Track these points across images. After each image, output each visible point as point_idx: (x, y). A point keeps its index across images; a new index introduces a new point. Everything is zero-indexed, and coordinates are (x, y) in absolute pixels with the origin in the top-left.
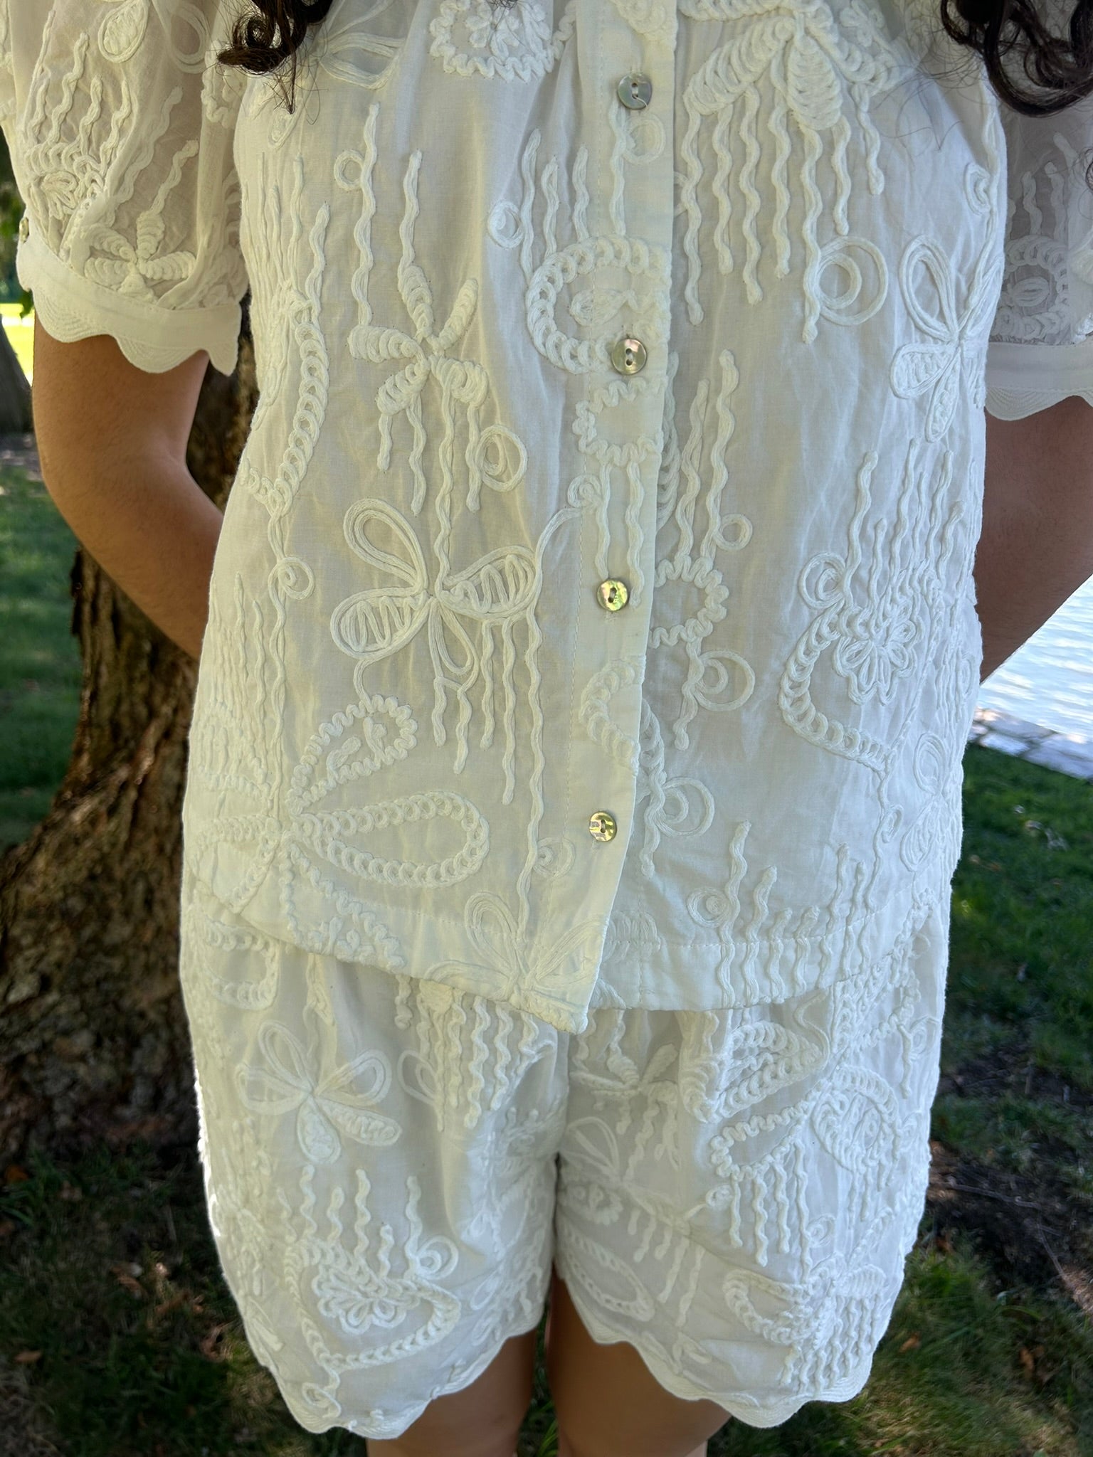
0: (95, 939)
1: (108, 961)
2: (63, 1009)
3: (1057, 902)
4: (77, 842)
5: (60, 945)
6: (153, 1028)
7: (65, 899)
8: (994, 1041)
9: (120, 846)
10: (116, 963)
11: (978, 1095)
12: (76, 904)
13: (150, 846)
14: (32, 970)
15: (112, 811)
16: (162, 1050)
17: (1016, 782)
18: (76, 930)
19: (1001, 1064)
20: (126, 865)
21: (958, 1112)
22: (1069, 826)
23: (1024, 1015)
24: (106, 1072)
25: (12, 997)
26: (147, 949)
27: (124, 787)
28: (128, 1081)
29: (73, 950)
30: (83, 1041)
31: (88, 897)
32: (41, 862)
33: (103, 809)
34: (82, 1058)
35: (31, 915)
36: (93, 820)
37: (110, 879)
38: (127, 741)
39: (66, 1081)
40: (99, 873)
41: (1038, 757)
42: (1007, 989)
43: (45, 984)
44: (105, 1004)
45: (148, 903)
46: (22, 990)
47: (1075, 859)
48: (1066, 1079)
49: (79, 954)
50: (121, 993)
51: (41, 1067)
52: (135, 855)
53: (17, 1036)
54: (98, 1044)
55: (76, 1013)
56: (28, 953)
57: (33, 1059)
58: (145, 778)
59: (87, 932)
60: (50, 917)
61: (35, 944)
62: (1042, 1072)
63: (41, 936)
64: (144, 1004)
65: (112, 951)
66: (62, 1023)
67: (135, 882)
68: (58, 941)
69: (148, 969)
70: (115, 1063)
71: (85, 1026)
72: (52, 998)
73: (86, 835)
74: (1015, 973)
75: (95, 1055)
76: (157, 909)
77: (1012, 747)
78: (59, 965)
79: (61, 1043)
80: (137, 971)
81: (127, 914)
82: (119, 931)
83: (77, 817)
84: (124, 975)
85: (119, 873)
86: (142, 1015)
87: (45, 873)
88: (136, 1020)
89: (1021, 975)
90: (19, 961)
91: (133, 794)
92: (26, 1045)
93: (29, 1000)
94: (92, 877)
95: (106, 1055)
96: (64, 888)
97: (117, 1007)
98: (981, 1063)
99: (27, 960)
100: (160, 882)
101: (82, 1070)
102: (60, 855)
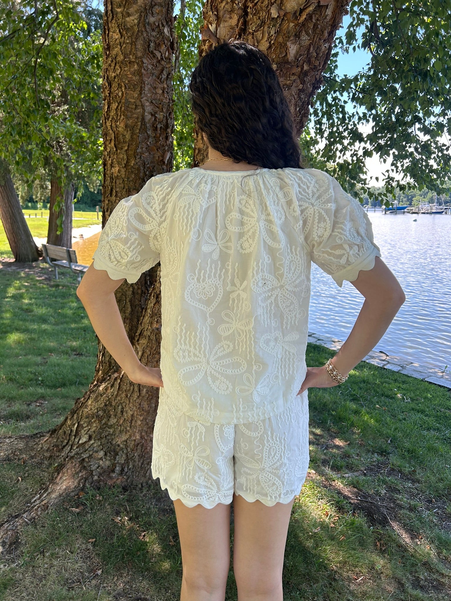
0: (105, 424)
1: (109, 430)
2: (95, 445)
3: (405, 419)
4: (101, 396)
5: (95, 426)
6: (122, 449)
7: (97, 412)
8: (378, 461)
9: (114, 396)
10: (111, 431)
11: (370, 476)
12: (101, 413)
13: (123, 395)
14: (86, 434)
15: (112, 386)
16: (124, 456)
17: (396, 380)
18: (100, 421)
19: (379, 467)
20: (116, 401)
21: (363, 480)
22: (412, 395)
23: (389, 453)
24: (108, 463)
25: (80, 442)
26: (121, 426)
27: (116, 379)
28: (114, 465)
29: (99, 427)
30: (101, 454)
31: (104, 411)
32: (90, 402)
33: (109, 385)
34: (101, 459)
35: (87, 417)
36: (106, 389)
37: (111, 405)
38: (113, 367)
39: (97, 465)
40: (108, 404)
41: (404, 372)
42: (384, 446)
43: (90, 438)
44: (108, 443)
45: (122, 412)
46: (84, 440)
47: (412, 405)
48: (400, 471)
49: (101, 428)
50: (112, 440)
51: (89, 462)
52: (119, 398)
53: (82, 453)
54: (106, 455)
55: (99, 446)
56: (85, 429)
57: (87, 460)
58: (122, 376)
59: (103, 422)
60: (93, 418)
61: (87, 426)
62: (393, 470)
63: (90, 423)
64: (119, 443)
65: (111, 427)
66: (95, 449)
67: (118, 406)
68: (95, 425)
69: (121, 432)
70: (110, 460)
71: (102, 449)
72: (92, 442)
73: (104, 393)
74: (387, 441)
75: (105, 458)
76: (124, 413)
77: (396, 369)
78: (94, 432)
79: (95, 455)
80: (117, 432)
81: (115, 416)
82: (113, 421)
83: (101, 388)
84: (114, 434)
85: (114, 404)
86: (119, 446)
87: (91, 405)
88: (117, 447)
89: (389, 442)
90: (83, 431)
91: (119, 381)
92: (84, 456)
93: (86, 442)
94: (106, 405)
95: (108, 458)
96: (97, 409)
97: (111, 444)
98: (373, 467)
99: (85, 431)
100: (125, 406)
101: (101, 462)
102: (96, 400)
